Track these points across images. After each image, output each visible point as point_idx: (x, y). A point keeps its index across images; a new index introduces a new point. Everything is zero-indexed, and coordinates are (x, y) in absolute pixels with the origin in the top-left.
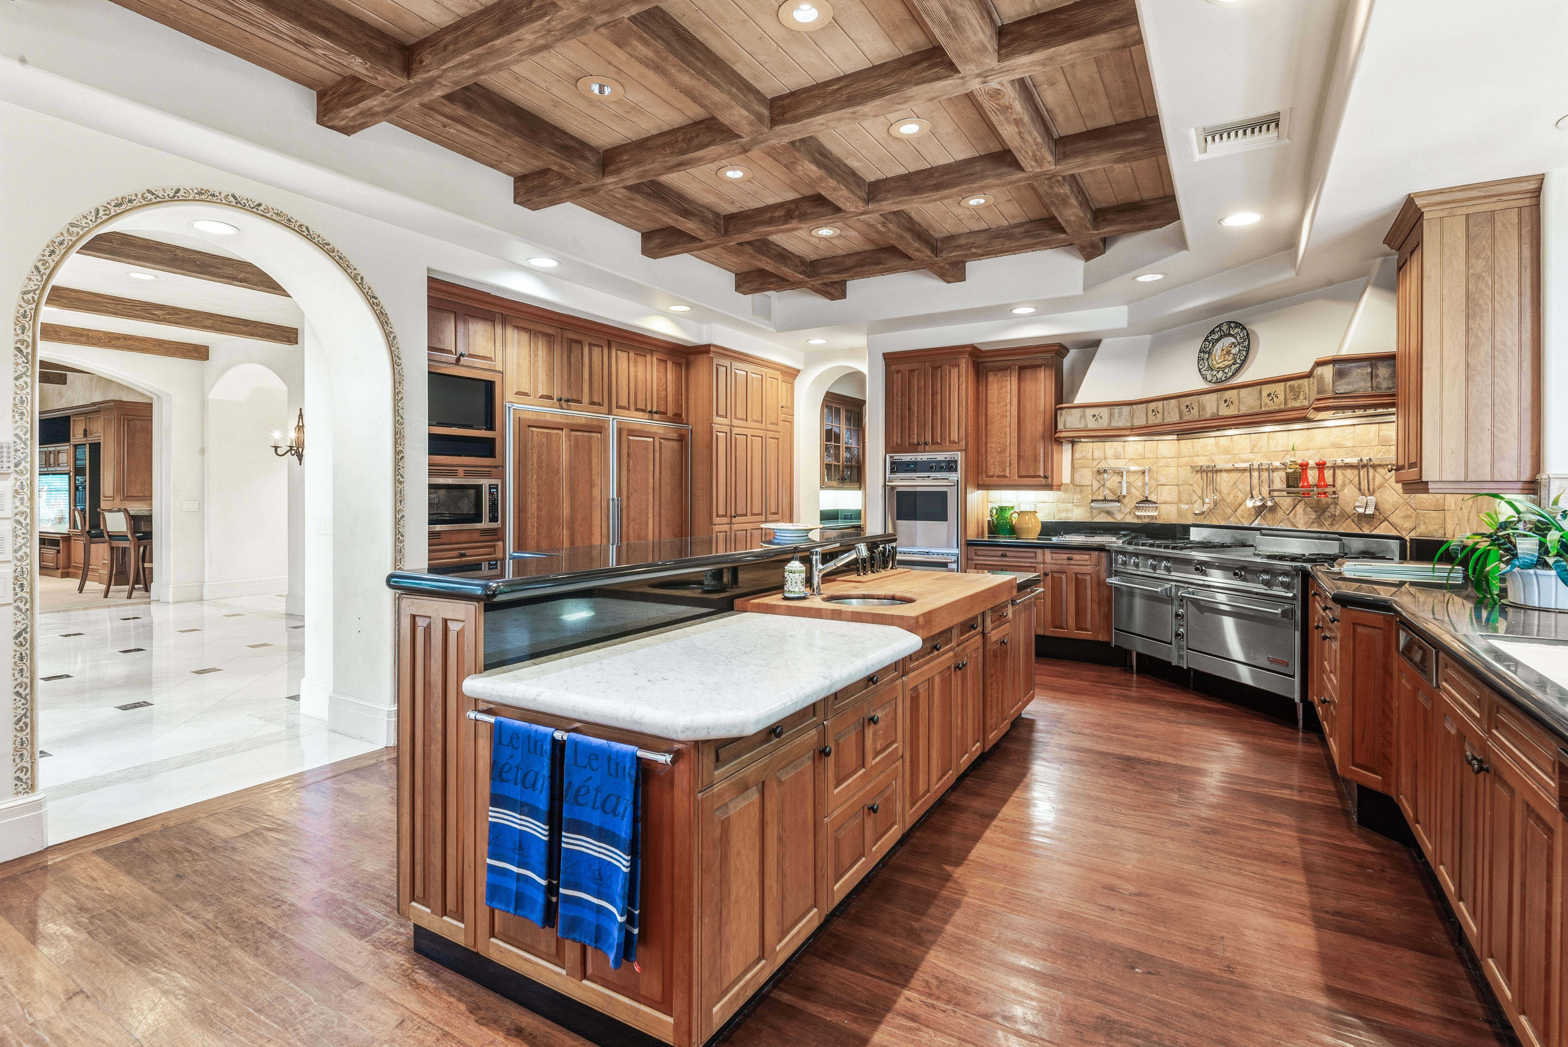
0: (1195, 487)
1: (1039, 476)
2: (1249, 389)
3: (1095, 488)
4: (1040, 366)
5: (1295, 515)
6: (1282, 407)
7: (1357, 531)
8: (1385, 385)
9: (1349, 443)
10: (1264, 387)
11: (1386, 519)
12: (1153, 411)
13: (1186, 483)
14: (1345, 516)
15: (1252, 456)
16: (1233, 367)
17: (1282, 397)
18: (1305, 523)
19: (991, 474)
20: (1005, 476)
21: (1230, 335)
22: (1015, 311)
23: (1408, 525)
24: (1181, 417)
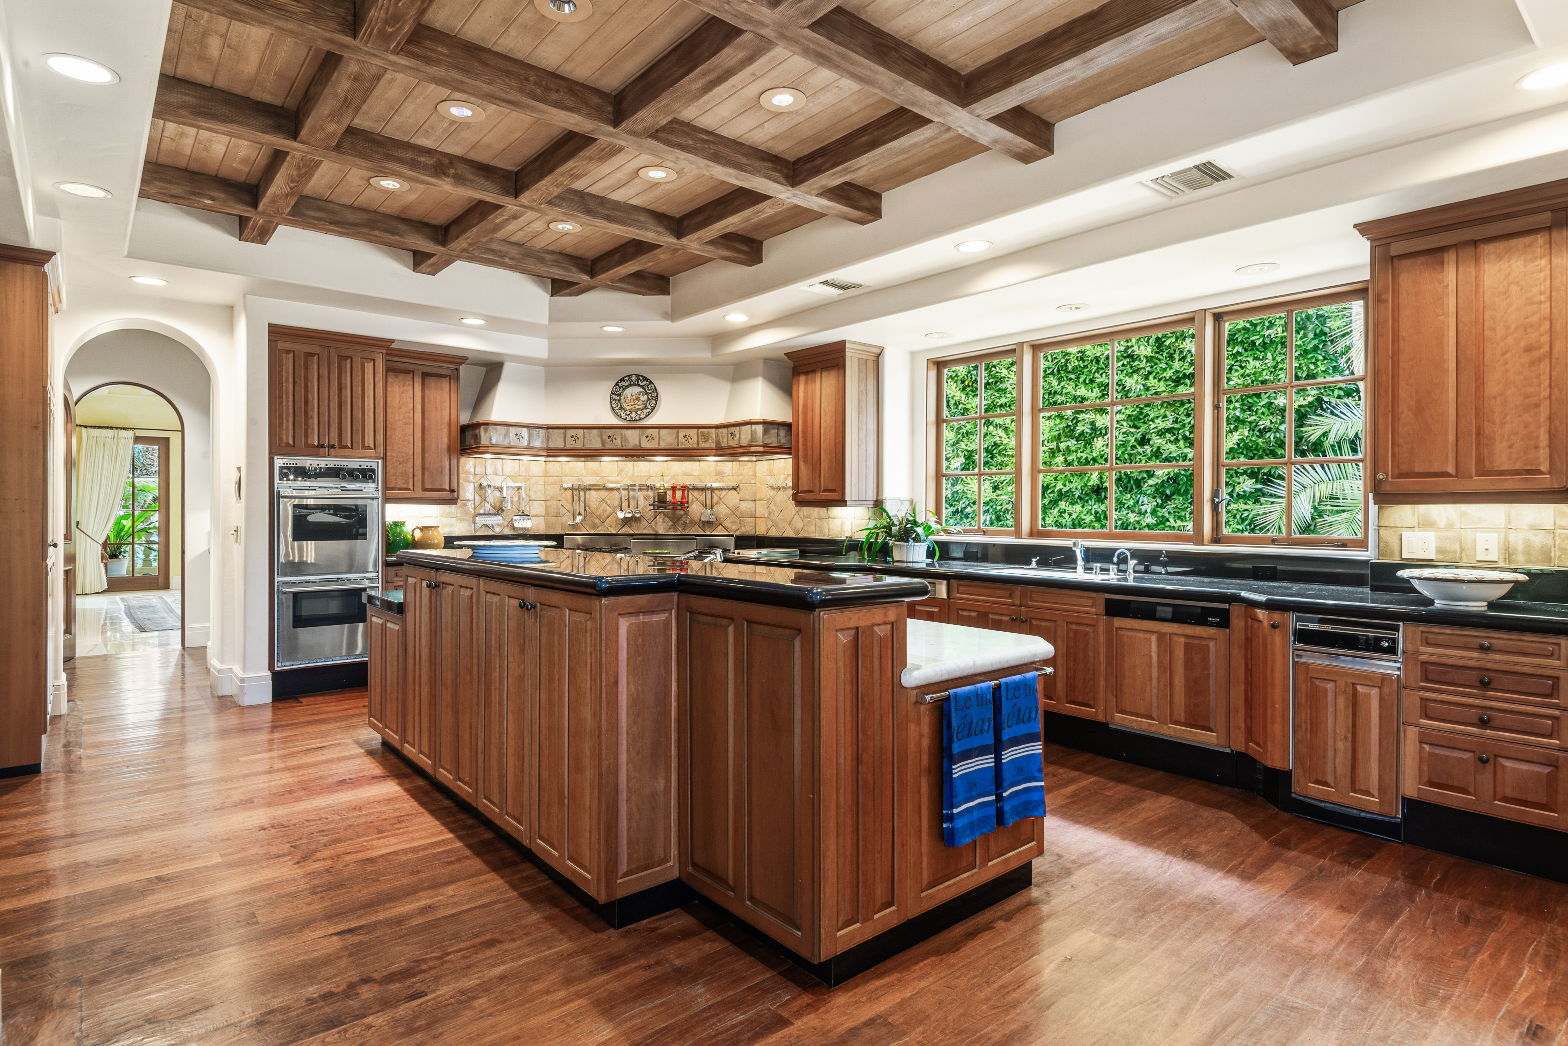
0: (564, 503)
1: (445, 490)
2: (669, 430)
3: (477, 502)
4: (444, 376)
5: (656, 523)
6: (695, 446)
7: (702, 533)
8: (783, 441)
9: (696, 473)
10: (680, 430)
11: (721, 524)
12: (572, 437)
13: (553, 498)
14: (693, 523)
15: (619, 478)
16: (645, 411)
17: (695, 439)
18: (664, 529)
19: (392, 486)
20: (407, 489)
21: (638, 385)
22: (464, 321)
23: (735, 527)
24: (603, 444)
